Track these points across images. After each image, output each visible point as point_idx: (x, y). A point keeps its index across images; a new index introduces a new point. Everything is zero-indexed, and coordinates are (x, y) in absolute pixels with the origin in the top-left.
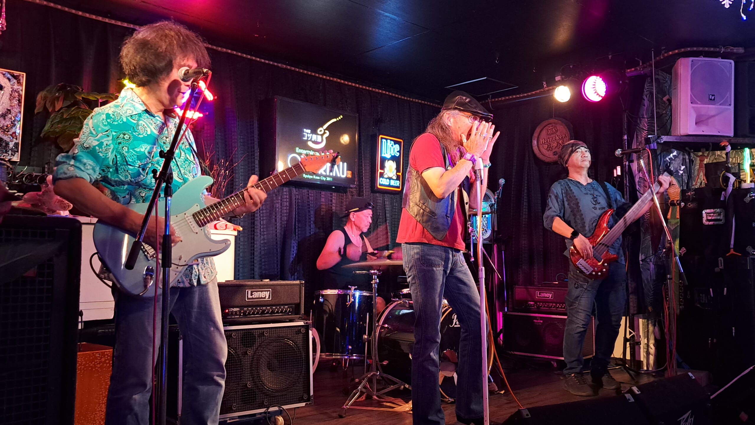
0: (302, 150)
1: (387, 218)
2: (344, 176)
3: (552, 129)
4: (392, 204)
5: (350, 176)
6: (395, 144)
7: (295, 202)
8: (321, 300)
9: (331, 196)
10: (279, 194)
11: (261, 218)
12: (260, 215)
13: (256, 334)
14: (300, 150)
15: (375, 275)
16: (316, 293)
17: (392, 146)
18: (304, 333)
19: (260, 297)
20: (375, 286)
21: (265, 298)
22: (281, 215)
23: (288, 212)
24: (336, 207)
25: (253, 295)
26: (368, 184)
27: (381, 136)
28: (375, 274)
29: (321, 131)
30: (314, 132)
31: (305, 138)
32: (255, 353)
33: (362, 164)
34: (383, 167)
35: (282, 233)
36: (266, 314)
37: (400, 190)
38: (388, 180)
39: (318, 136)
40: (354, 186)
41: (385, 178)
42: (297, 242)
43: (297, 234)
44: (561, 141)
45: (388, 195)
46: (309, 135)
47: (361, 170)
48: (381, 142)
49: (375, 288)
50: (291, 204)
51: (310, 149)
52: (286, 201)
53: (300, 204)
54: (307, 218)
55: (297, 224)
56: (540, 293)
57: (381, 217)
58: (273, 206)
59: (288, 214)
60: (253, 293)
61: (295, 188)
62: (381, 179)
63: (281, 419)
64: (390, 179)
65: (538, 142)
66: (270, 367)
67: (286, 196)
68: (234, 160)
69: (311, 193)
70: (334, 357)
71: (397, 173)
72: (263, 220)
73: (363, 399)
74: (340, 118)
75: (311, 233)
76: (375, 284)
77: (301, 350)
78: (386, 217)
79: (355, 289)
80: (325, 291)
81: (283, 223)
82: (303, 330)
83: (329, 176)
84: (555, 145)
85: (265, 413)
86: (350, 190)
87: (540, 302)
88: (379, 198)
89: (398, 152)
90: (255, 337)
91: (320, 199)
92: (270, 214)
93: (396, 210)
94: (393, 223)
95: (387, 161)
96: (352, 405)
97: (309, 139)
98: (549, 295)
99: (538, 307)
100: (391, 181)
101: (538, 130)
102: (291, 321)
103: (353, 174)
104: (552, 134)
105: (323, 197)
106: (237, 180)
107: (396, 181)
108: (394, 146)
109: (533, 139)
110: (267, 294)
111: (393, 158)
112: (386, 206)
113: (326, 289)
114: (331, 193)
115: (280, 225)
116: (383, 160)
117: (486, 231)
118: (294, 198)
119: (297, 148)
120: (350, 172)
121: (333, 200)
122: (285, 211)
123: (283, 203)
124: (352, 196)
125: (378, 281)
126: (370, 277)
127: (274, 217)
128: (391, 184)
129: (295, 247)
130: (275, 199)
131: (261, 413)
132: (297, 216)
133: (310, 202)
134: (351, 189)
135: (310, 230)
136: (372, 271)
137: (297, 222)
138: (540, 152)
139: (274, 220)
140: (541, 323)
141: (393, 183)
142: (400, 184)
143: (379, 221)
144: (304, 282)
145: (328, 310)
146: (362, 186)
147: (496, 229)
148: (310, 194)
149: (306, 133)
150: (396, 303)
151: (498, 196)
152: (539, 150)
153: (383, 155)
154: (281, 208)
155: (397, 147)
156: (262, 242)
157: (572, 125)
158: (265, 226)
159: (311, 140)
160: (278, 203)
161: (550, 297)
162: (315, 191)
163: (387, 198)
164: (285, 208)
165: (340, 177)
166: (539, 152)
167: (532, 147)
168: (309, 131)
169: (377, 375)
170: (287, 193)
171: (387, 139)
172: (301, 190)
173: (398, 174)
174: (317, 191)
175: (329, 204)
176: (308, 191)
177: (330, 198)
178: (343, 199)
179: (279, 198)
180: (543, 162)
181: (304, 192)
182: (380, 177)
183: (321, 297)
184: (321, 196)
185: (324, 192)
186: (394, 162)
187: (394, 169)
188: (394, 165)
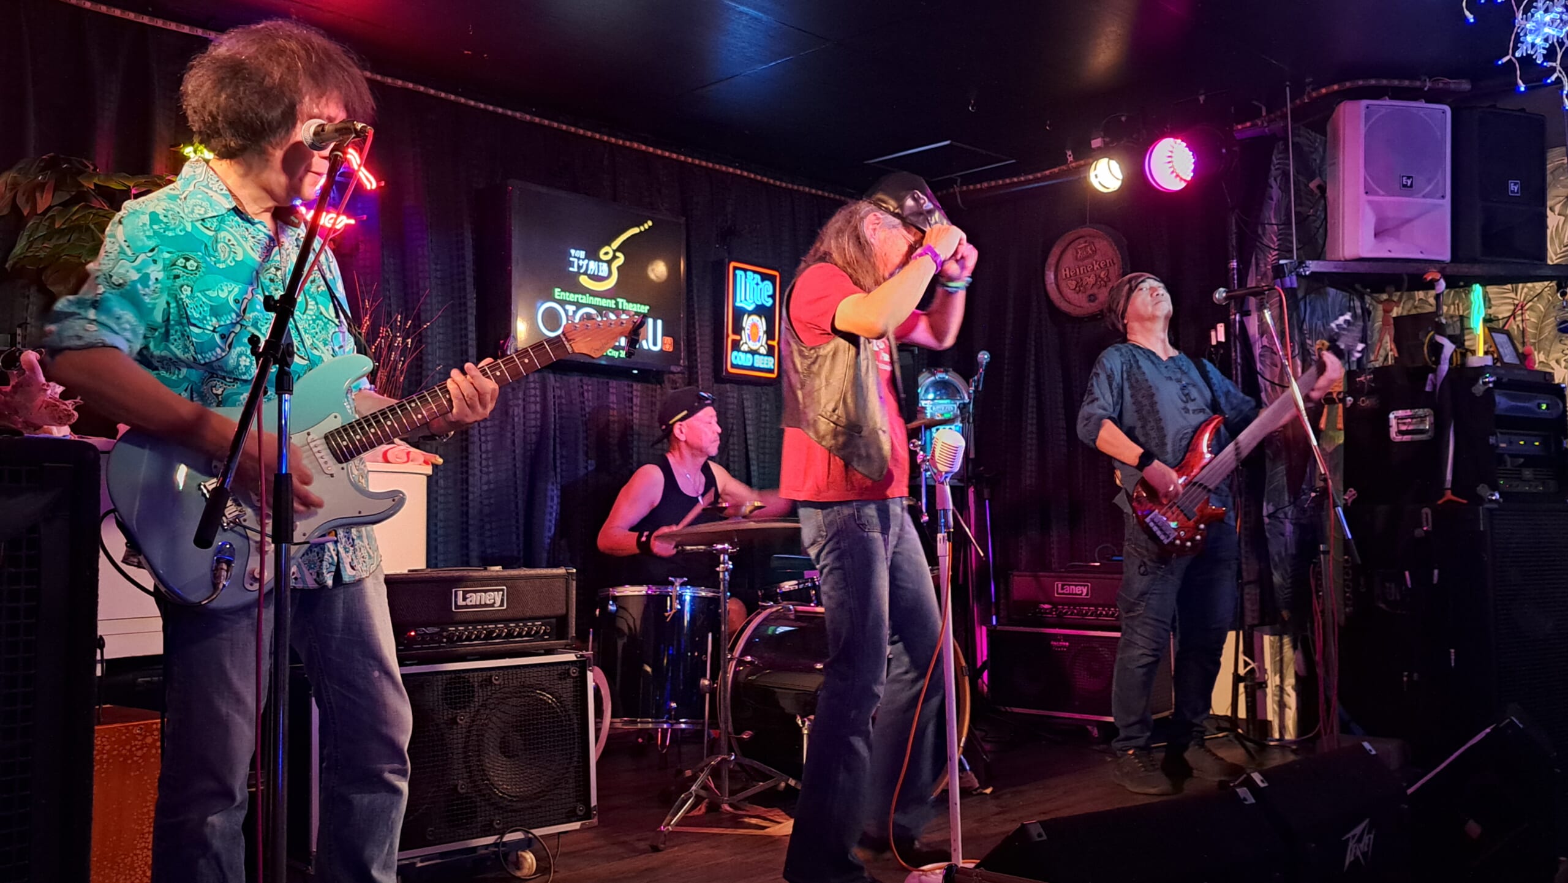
0: (567, 294)
1: (748, 436)
2: (657, 349)
3: (1086, 247)
4: (758, 405)
5: (669, 348)
6: (763, 280)
7: (554, 402)
8: (612, 608)
9: (630, 389)
10: (520, 387)
11: (483, 438)
12: (479, 431)
13: (476, 680)
14: (563, 293)
15: (724, 554)
16: (602, 594)
17: (757, 284)
18: (576, 677)
19: (483, 603)
20: (724, 576)
21: (492, 605)
22: (524, 430)
23: (539, 424)
24: (641, 413)
25: (468, 600)
26: (708, 366)
27: (733, 264)
28: (724, 551)
29: (606, 253)
30: (593, 255)
31: (575, 269)
32: (473, 721)
33: (694, 323)
34: (738, 329)
35: (527, 469)
36: (496, 638)
37: (774, 376)
38: (749, 356)
39: (600, 264)
40: (679, 369)
41: (743, 352)
42: (559, 487)
43: (558, 470)
44: (1103, 273)
45: (749, 386)
46: (581, 262)
47: (693, 336)
48: (735, 275)
49: (724, 580)
50: (544, 407)
51: (585, 291)
52: (536, 403)
53: (564, 408)
54: (581, 438)
55: (558, 450)
56: (1063, 585)
57: (735, 431)
58: (507, 413)
59: (538, 429)
60: (468, 596)
61: (554, 373)
62: (735, 353)
63: (529, 858)
64: (754, 352)
65: (1056, 276)
66: (506, 750)
67: (535, 392)
68: (423, 317)
69: (588, 385)
70: (640, 726)
71: (768, 339)
72: (486, 442)
73: (701, 813)
74: (646, 226)
75: (590, 468)
76: (724, 572)
77: (571, 712)
78: (746, 434)
79: (683, 585)
80: (620, 589)
81: (529, 447)
82: (574, 672)
84: (1091, 280)
85: (495, 844)
86: (669, 378)
87: (1063, 605)
88: (732, 394)
89: (769, 296)
90: (473, 686)
91: (608, 397)
92: (502, 429)
93: (767, 418)
94: (761, 444)
95: (746, 316)
96: (678, 824)
97: (582, 271)
98: (1081, 590)
99: (1060, 615)
100: (756, 356)
101: (1056, 251)
102: (549, 652)
103: (676, 343)
104: (1088, 257)
105: (613, 393)
106: (430, 358)
107: (766, 358)
108: (762, 285)
109: (1046, 268)
110: (497, 597)
111: (760, 310)
112: (746, 410)
113: (622, 584)
114: (630, 383)
115: (522, 452)
116: (739, 314)
118: (550, 395)
119: (557, 290)
120: (669, 340)
121: (635, 400)
122: (533, 423)
123: (527, 406)
125: (731, 567)
126: (713, 559)
127: (509, 435)
128: (756, 365)
129: (555, 498)
130: (512, 397)
131: (487, 846)
132: (558, 432)
133: (586, 402)
134: (671, 376)
135: (586, 461)
136: (719, 547)
137: (558, 446)
138: (1063, 296)
139: (509, 441)
140: (1065, 647)
141: (759, 362)
142: (774, 364)
143: (731, 440)
144: (575, 570)
145: (626, 630)
146: (695, 369)
147: (973, 454)
148: (585, 387)
149: (575, 257)
150: (768, 611)
151: (977, 387)
152: (1060, 292)
153: (738, 304)
154: (524, 417)
155: (768, 285)
156: (485, 487)
157: (1124, 240)
158: (490, 455)
159: (585, 273)
160: (518, 405)
161: (1084, 594)
162: (595, 379)
163: (748, 393)
164: (533, 416)
165: (649, 350)
166: (1059, 295)
167: (1044, 285)
168: (582, 254)
169: (731, 761)
170: (538, 385)
171: (745, 270)
172: (565, 377)
173: (770, 342)
174: (601, 380)
175: (625, 407)
176: (581, 381)
177: (627, 395)
178: (655, 397)
179: (521, 395)
180: (1067, 316)
181: (573, 383)
182: (733, 349)
183: (611, 602)
184: (608, 390)
185: (615, 382)
186: (760, 317)
187: (761, 333)
188: (762, 324)
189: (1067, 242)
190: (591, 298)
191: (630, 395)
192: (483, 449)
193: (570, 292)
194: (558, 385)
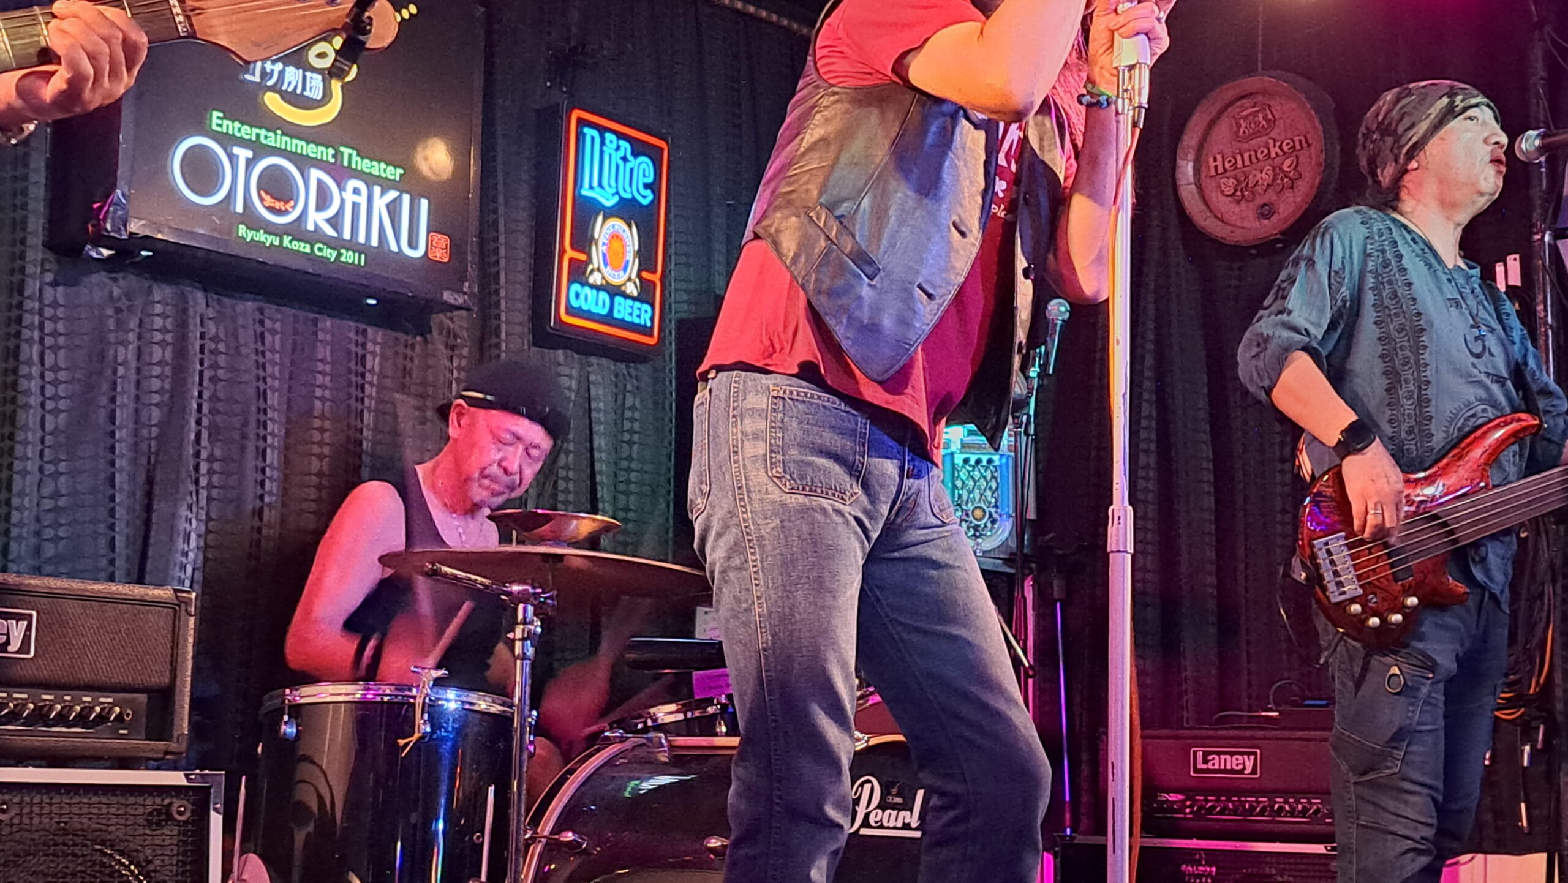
0: (237, 124)
1: (597, 455)
2: (418, 253)
3: (1255, 113)
4: (619, 395)
5: (441, 255)
6: (635, 154)
7: (202, 347)
8: (289, 730)
9: (361, 339)
10: (129, 308)
11: (50, 405)
12: (43, 388)
14: (226, 122)
15: (527, 602)
16: (269, 703)
17: (625, 159)
22: (137, 398)
23: (167, 387)
26: (520, 306)
27: (576, 114)
28: (524, 598)
29: (322, 55)
31: (254, 78)
33: (496, 221)
34: (583, 240)
35: (141, 477)
37: (651, 341)
38: (604, 296)
39: (308, 74)
40: (460, 300)
41: (592, 286)
42: (203, 516)
43: (203, 482)
44: (1288, 162)
45: (604, 361)
46: (269, 66)
47: (492, 244)
48: (580, 136)
50: (181, 352)
51: (272, 122)
52: (163, 344)
53: (222, 360)
54: (253, 424)
55: (204, 442)
56: (1205, 754)
57: (571, 447)
58: (102, 355)
59: (167, 396)
61: (205, 291)
62: (576, 287)
64: (614, 291)
65: (1197, 171)
69: (272, 320)
71: (639, 271)
72: (56, 412)
74: (406, 14)
78: (592, 451)
80: (309, 691)
81: (145, 432)
83: (352, 245)
84: (1266, 176)
86: (440, 320)
87: (1206, 792)
88: (565, 370)
89: (646, 186)
91: (314, 349)
92: (90, 388)
93: (636, 426)
95: (600, 218)
97: (270, 83)
98: (1243, 763)
99: (1200, 813)
100: (618, 299)
101: (1197, 121)
103: (456, 249)
104: (1258, 134)
105: (325, 342)
107: (637, 304)
108: (633, 162)
109: (1180, 153)
111: (627, 210)
112: (593, 405)
114: (362, 326)
115: (131, 440)
116: (587, 211)
117: (994, 522)
118: (195, 331)
119: (216, 114)
120: (443, 240)
121: (369, 358)
122: (156, 384)
124: (453, 348)
125: (539, 630)
127: (104, 400)
128: (616, 315)
129: (193, 536)
130: (111, 324)
132: (205, 407)
133: (268, 355)
134: (446, 316)
135: (263, 471)
136: (516, 588)
137: (205, 434)
138: (1207, 205)
139: (103, 414)
141: (624, 310)
142: (652, 319)
146: (494, 312)
147: (1031, 514)
148: (268, 324)
150: (616, 747)
151: (1044, 367)
152: (1205, 201)
153: (585, 192)
154: (138, 370)
155: (644, 167)
156: (48, 504)
158: (62, 439)
159: (273, 89)
161: (1248, 770)
162: (290, 311)
163: (599, 368)
164: (156, 370)
165: (401, 254)
166: (1203, 207)
167: (1175, 187)
170: (169, 310)
171: (602, 130)
173: (647, 275)
174: (301, 314)
175: (350, 371)
176: (261, 311)
177: (353, 347)
178: (412, 359)
179: (133, 324)
180: (1217, 244)
181: (244, 313)
182: (570, 282)
183: (286, 718)
184: (316, 334)
185: (329, 324)
186: (630, 226)
187: (630, 256)
188: (631, 239)
189: (1219, 106)
190: (285, 138)
191: (360, 352)
192: (49, 427)
193: (242, 123)
194: (211, 313)
